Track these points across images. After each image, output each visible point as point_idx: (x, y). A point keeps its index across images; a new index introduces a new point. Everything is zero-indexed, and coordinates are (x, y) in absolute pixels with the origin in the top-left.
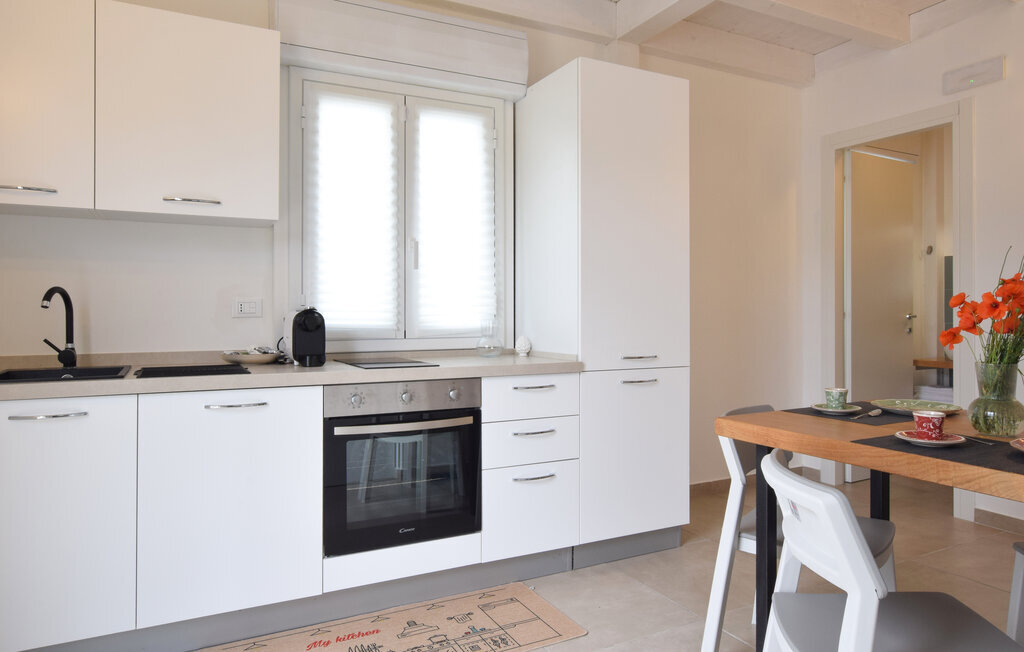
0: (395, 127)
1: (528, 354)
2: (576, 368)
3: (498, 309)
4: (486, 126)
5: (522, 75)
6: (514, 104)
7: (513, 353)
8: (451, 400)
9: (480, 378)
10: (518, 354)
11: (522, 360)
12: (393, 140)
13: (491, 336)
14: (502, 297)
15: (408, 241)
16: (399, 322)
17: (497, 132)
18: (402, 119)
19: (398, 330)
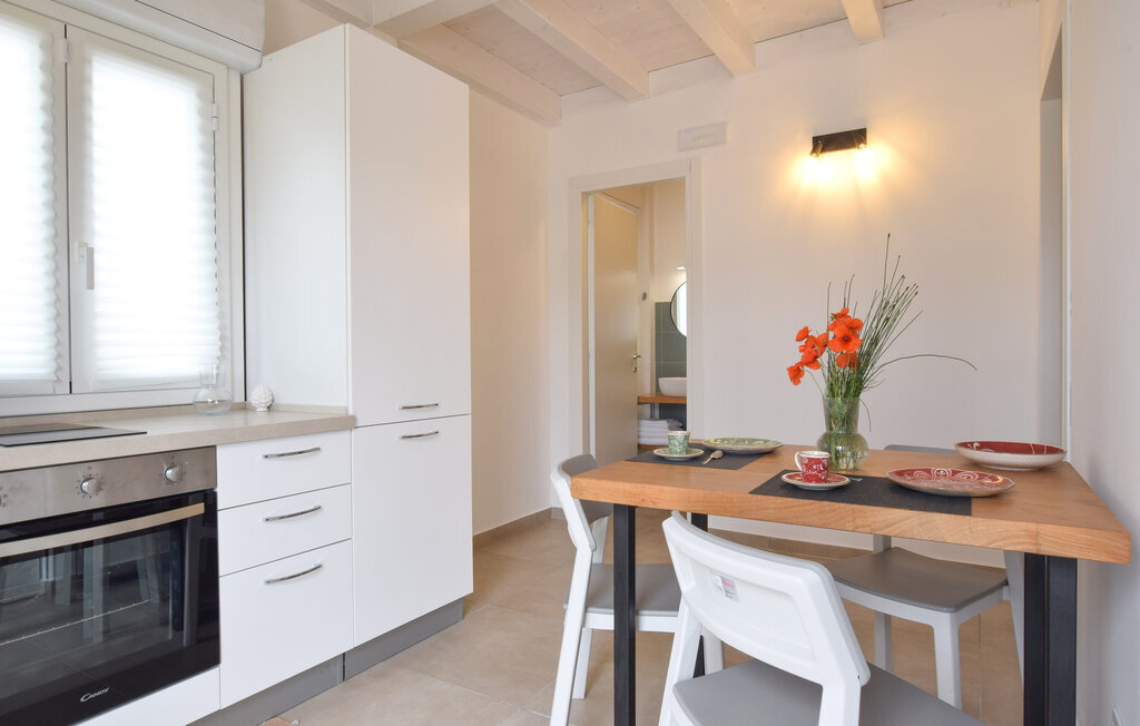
0: (49, 67)
1: (268, 407)
2: (346, 423)
3: (222, 349)
4: (200, 96)
5: (256, 37)
6: (242, 77)
7: (244, 407)
8: (171, 480)
9: (214, 447)
10: (253, 409)
11: (259, 419)
12: (44, 88)
13: (215, 387)
14: (228, 334)
15: (75, 246)
16: (59, 369)
17: (218, 109)
18: (61, 59)
19: (58, 381)
